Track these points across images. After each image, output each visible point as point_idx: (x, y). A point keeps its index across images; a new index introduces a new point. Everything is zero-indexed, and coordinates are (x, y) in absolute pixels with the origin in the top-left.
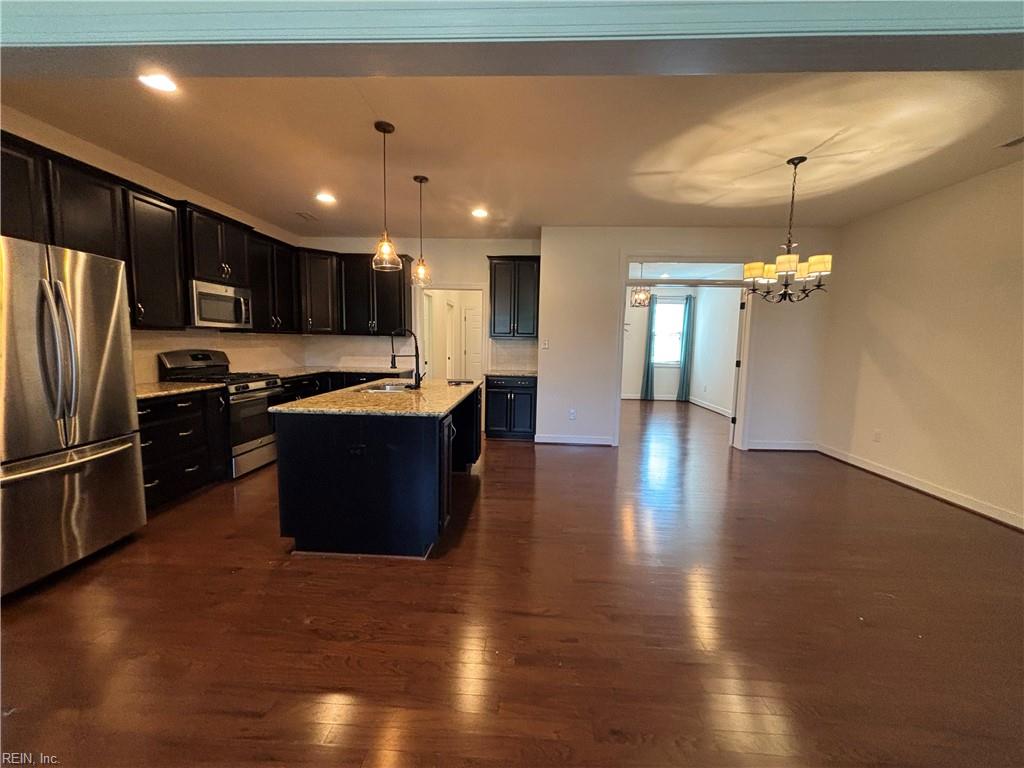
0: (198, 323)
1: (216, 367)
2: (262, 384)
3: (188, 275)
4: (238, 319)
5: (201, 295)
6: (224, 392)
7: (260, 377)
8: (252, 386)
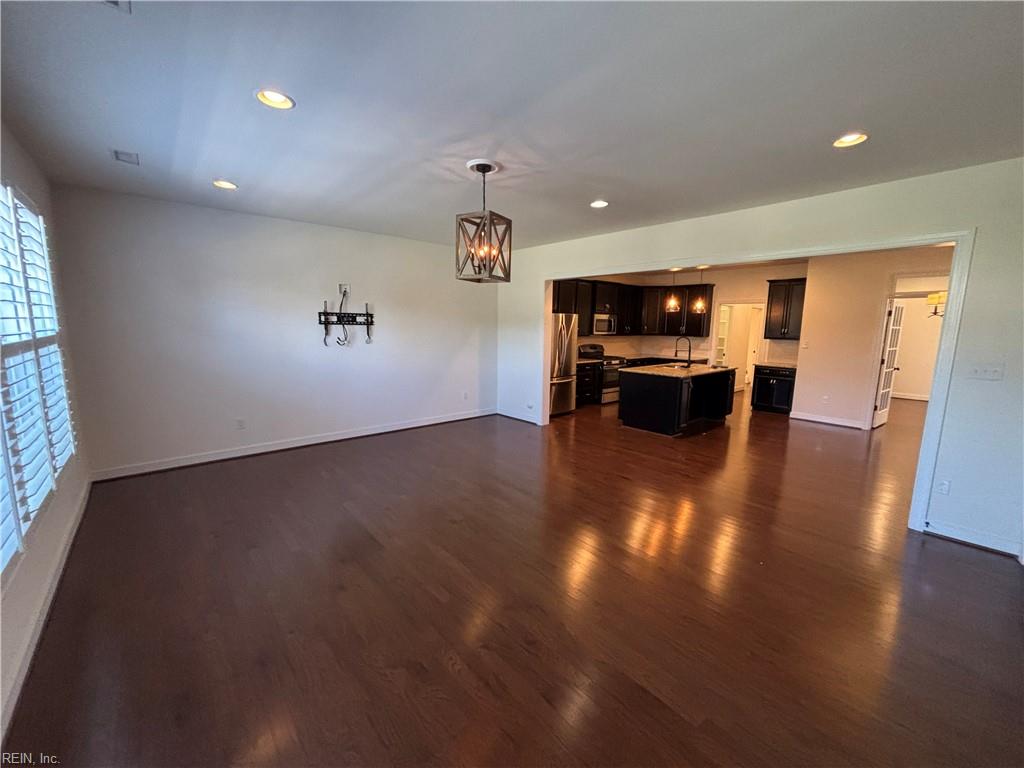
0: (595, 333)
1: (598, 351)
2: (617, 362)
3: (593, 312)
4: (609, 330)
5: (598, 320)
6: (602, 364)
7: (616, 358)
8: (613, 362)
